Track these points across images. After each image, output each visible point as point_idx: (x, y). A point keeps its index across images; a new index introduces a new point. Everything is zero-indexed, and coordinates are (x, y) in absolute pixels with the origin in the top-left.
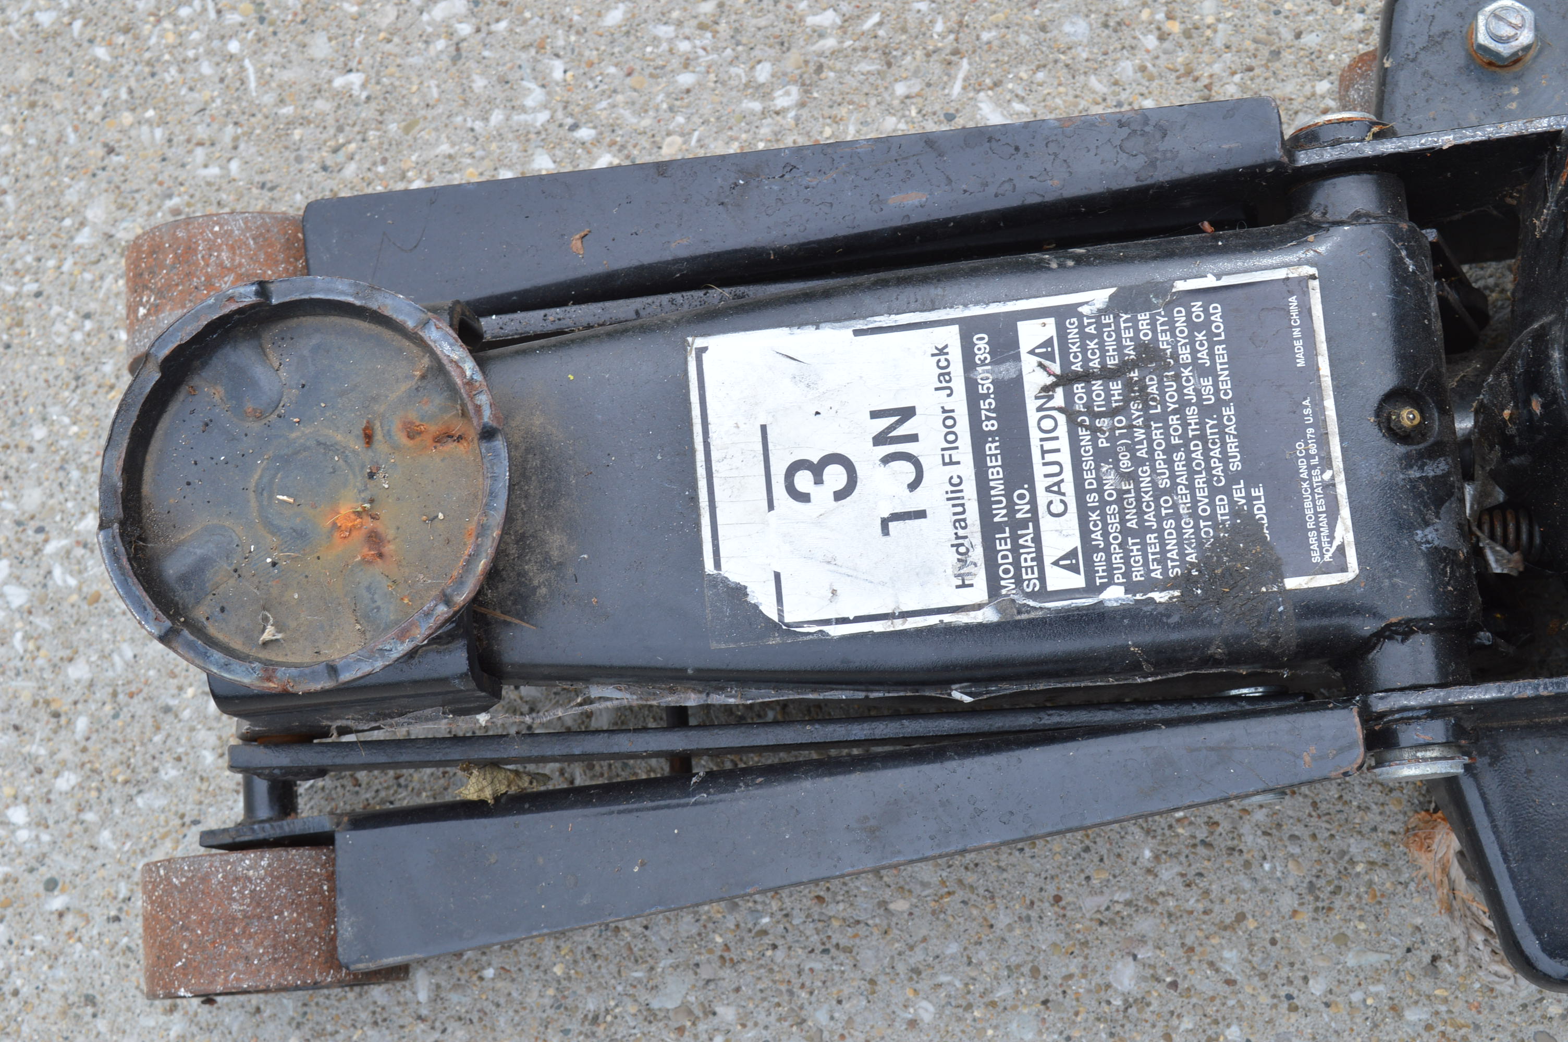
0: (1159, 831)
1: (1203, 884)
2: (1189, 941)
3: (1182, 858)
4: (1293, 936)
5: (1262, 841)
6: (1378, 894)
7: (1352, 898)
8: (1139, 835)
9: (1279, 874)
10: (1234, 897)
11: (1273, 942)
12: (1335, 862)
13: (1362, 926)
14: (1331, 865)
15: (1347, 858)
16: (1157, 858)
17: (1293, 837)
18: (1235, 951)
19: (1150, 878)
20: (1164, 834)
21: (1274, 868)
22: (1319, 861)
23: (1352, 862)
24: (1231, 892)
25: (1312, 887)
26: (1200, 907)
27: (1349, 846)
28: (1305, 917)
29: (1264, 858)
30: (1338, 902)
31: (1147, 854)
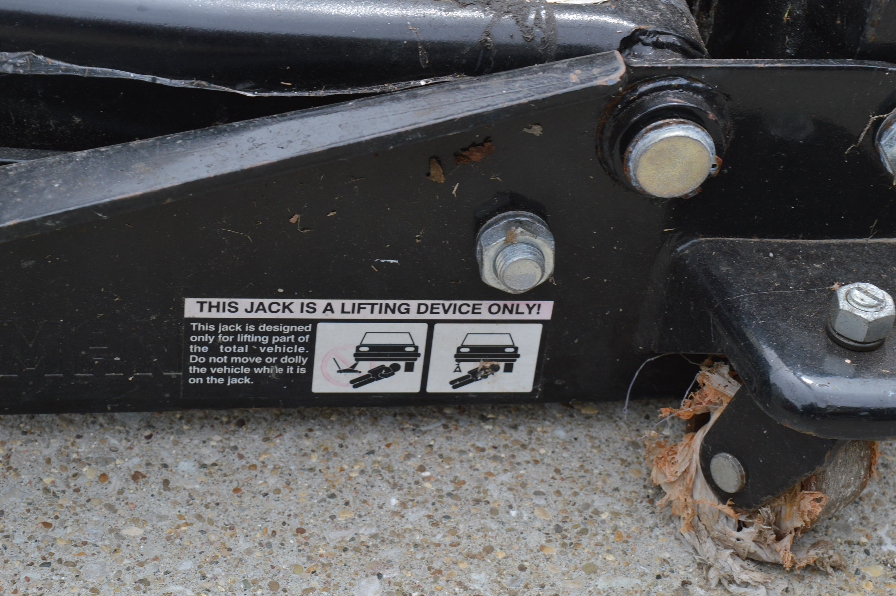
0: (406, 486)
1: (450, 524)
2: (437, 565)
3: (429, 505)
4: (541, 565)
5: (509, 496)
6: (625, 535)
7: (599, 538)
8: (385, 487)
9: (525, 518)
10: (481, 534)
11: (522, 568)
12: (580, 511)
13: (610, 558)
14: (576, 513)
15: (591, 510)
16: (403, 505)
17: (537, 493)
18: (483, 574)
19: (397, 519)
20: (410, 488)
21: (520, 516)
22: (565, 511)
23: (597, 512)
24: (478, 530)
25: (558, 529)
26: (448, 540)
27: (593, 501)
28: (554, 550)
29: (511, 507)
30: (585, 540)
31: (394, 501)
